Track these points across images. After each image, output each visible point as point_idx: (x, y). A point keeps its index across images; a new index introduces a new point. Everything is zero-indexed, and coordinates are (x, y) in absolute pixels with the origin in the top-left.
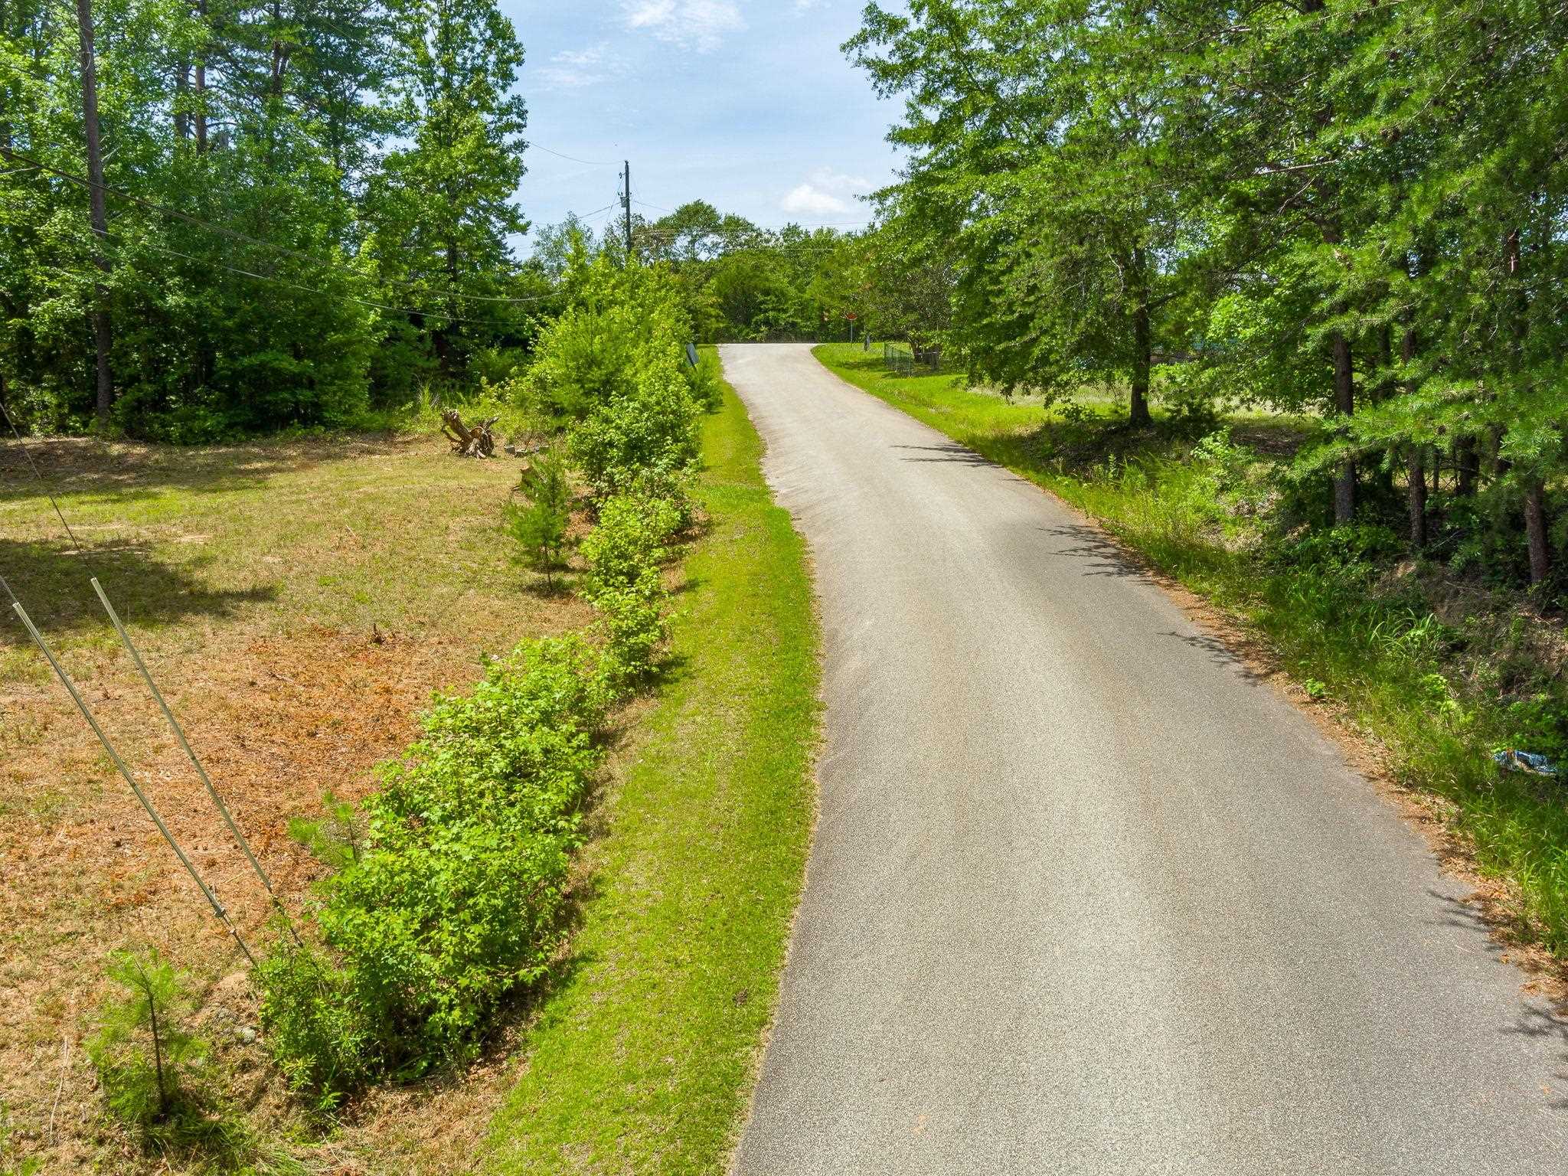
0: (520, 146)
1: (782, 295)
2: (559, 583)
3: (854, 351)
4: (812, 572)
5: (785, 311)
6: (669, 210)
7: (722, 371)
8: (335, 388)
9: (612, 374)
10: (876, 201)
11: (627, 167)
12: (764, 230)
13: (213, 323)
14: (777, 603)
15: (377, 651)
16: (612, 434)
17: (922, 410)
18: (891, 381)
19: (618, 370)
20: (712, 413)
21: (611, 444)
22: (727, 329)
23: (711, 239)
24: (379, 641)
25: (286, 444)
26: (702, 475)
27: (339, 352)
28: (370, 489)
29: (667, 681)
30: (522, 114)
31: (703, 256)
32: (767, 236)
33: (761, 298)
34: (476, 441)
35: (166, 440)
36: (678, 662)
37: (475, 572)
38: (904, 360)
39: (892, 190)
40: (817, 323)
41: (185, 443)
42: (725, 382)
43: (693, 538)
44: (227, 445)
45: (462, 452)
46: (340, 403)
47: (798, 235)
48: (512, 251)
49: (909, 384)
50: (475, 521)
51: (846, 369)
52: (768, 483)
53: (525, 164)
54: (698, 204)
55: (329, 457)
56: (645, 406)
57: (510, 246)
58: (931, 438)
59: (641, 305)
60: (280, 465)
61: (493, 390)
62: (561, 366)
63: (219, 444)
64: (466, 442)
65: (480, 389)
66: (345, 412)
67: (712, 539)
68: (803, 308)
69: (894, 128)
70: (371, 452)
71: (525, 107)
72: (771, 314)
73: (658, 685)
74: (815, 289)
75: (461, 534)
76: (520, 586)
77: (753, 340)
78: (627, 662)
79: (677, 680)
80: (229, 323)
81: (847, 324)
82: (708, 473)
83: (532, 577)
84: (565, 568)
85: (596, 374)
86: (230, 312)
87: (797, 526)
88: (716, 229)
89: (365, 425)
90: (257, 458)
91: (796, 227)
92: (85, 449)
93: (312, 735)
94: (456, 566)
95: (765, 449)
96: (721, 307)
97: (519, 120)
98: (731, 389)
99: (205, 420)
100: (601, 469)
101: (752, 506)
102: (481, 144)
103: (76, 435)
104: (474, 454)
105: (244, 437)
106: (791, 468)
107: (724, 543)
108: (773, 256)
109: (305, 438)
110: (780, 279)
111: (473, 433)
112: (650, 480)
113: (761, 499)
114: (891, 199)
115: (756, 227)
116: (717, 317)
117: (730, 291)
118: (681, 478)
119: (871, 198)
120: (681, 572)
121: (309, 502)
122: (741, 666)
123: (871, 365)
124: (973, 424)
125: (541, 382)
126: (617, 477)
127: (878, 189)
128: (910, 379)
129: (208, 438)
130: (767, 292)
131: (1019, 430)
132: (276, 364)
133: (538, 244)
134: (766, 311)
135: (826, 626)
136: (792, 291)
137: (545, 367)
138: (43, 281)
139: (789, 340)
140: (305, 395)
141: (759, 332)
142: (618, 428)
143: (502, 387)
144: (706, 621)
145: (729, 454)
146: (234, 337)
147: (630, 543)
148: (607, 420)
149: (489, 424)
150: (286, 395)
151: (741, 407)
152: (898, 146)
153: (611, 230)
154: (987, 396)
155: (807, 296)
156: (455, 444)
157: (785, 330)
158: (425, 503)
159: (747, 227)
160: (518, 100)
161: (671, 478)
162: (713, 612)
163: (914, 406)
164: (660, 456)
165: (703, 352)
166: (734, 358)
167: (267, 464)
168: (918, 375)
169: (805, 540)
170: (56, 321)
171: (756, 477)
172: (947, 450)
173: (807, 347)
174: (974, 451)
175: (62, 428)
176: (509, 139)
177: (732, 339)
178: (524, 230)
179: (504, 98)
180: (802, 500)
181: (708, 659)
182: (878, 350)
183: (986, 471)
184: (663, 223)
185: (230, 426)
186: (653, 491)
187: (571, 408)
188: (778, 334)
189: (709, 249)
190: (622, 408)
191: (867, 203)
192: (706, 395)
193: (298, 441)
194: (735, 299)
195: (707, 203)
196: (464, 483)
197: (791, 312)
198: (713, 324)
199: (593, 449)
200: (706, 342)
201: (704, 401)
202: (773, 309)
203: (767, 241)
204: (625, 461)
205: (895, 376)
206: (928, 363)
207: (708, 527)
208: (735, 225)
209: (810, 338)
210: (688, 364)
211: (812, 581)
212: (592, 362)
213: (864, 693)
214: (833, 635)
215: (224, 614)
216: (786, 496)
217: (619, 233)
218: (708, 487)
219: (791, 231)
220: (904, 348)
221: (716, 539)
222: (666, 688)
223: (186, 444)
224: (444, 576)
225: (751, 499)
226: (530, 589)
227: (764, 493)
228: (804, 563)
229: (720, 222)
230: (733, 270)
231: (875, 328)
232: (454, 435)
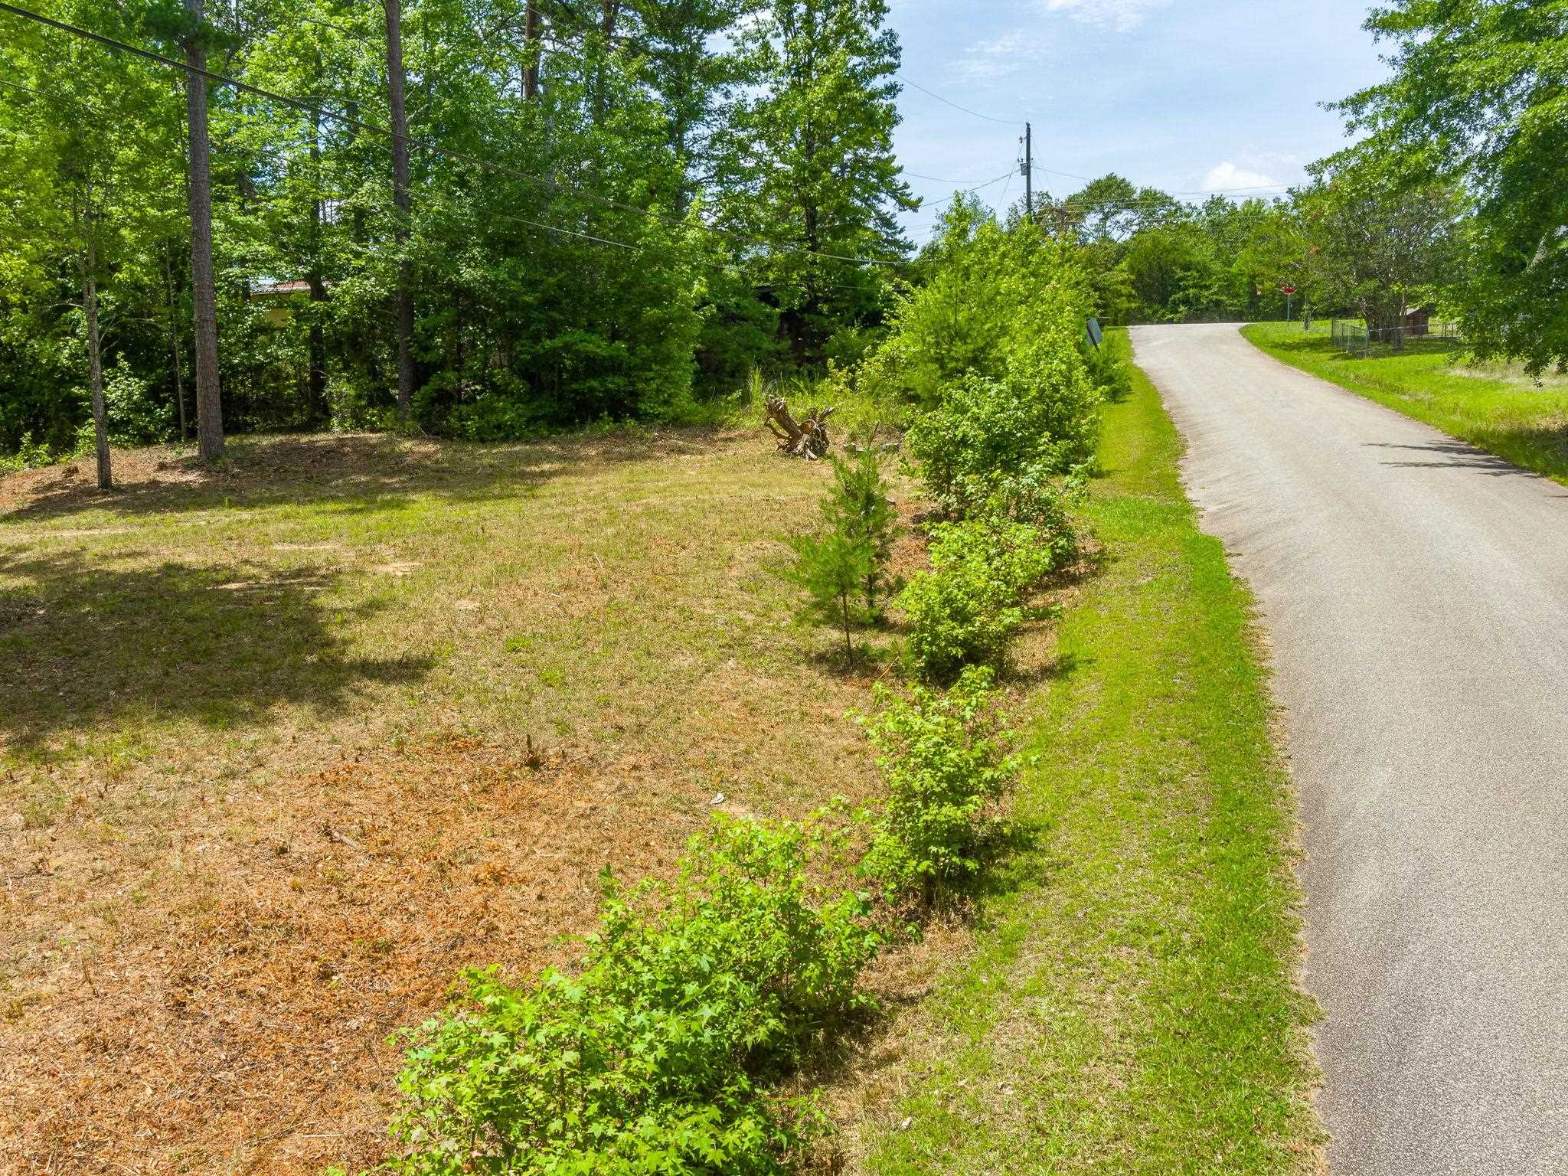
0: (892, 90)
1: (1204, 271)
2: (863, 651)
3: (1294, 330)
4: (1265, 655)
5: (1208, 288)
6: (1078, 187)
7: (1131, 354)
8: (651, 374)
9: (982, 350)
10: (1349, 110)
11: (1028, 130)
12: (1184, 204)
13: (513, 299)
14: (1206, 717)
15: (527, 784)
16: (966, 427)
17: (1393, 397)
18: (1342, 363)
19: (991, 344)
20: (1116, 402)
21: (964, 442)
22: (1140, 309)
23: (1124, 216)
24: (534, 764)
25: (588, 442)
26: (1095, 483)
27: (658, 332)
28: (654, 500)
29: (996, 888)
30: (895, 52)
31: (1115, 235)
32: (1187, 210)
33: (1180, 274)
34: (806, 437)
35: (463, 436)
36: (1021, 840)
37: (747, 629)
38: (1357, 339)
39: (1372, 93)
40: (1245, 300)
41: (483, 438)
42: (1135, 367)
43: (1075, 580)
44: (527, 443)
45: (789, 450)
46: (658, 391)
47: (1224, 209)
48: (902, 231)
49: (1366, 366)
50: (770, 548)
51: (1284, 350)
52: (1189, 495)
53: (898, 112)
54: (1111, 178)
55: (631, 457)
56: (1018, 391)
57: (900, 226)
58: (1418, 433)
59: (1032, 274)
60: (572, 467)
61: (842, 375)
62: (915, 342)
63: (518, 440)
64: (794, 437)
65: (825, 374)
66: (666, 402)
67: (1102, 583)
68: (1229, 285)
69: (1376, 13)
70: (682, 451)
71: (898, 44)
72: (1192, 291)
73: (976, 896)
74: (1243, 262)
75: (747, 566)
76: (807, 654)
77: (1171, 321)
78: (920, 850)
79: (1014, 886)
80: (528, 299)
81: (1282, 297)
82: (1107, 480)
83: (830, 636)
84: (881, 624)
85: (961, 349)
86: (531, 284)
87: (1236, 567)
88: (1131, 206)
89: (687, 418)
90: (549, 457)
91: (1220, 199)
92: (374, 446)
93: (325, 975)
94: (722, 618)
95: (1184, 447)
96: (1133, 284)
97: (892, 60)
98: (1142, 374)
99: (505, 413)
100: (949, 478)
101: (1166, 531)
102: (842, 87)
103: (373, 430)
104: (802, 454)
105: (545, 433)
106: (1222, 475)
107: (1120, 591)
108: (1194, 232)
109: (612, 434)
110: (1203, 252)
111: (803, 427)
112: (1015, 494)
113: (1179, 520)
114: (1371, 105)
115: (1175, 200)
116: (1129, 296)
117: (1144, 268)
118: (1062, 491)
119: (1342, 105)
120: (1051, 638)
121: (571, 517)
122: (1136, 865)
123: (1315, 345)
124: (1468, 414)
125: (892, 362)
126: (970, 489)
127: (1351, 92)
128: (1367, 360)
129: (505, 434)
130: (1187, 267)
131: (1543, 423)
132: (581, 347)
133: (938, 228)
134: (1186, 288)
135: (1298, 781)
136: (1216, 266)
137: (901, 344)
138: (349, 260)
139: (1212, 320)
140: (615, 382)
141: (1177, 312)
142: (976, 419)
143: (853, 371)
144: (1080, 745)
145: (1137, 453)
146: (535, 315)
147: (972, 597)
148: (962, 409)
149: (823, 417)
150: (594, 383)
151: (1153, 395)
152: (1383, 36)
153: (1015, 210)
154: (1476, 380)
155: (1234, 269)
156: (782, 441)
157: (1207, 309)
158: (714, 521)
159: (1165, 200)
160: (891, 35)
161: (1046, 493)
162: (1094, 726)
163: (1382, 391)
164: (1031, 459)
165: (1110, 333)
166: (1148, 340)
167: (556, 466)
168: (1376, 355)
169: (1249, 592)
170: (360, 301)
171: (1171, 486)
172: (1446, 450)
173: (1233, 327)
174: (1486, 452)
175: (360, 422)
176: (879, 82)
177: (1145, 320)
178: (914, 206)
179: (875, 35)
180: (1240, 524)
181: (1076, 838)
182: (1323, 328)
183: (1513, 481)
184: (1072, 200)
185: (533, 420)
186: (1019, 510)
187: (925, 395)
188: (1199, 313)
189: (1123, 227)
190: (982, 391)
191: (1338, 111)
192: (1110, 380)
193: (604, 437)
194: (1150, 276)
195: (1120, 177)
196: (775, 494)
197: (1215, 289)
198: (1123, 304)
199: (939, 449)
200: (1115, 323)
201: (1106, 388)
202: (1195, 286)
203: (1188, 216)
204: (982, 466)
205: (1347, 358)
206: (1387, 341)
207: (1099, 563)
208: (1152, 200)
209: (1237, 317)
210: (1088, 342)
211: (1267, 673)
212: (959, 335)
213: (1401, 972)
214: (1316, 801)
215: (334, 702)
216: (1216, 517)
217: (1022, 212)
218: (1104, 502)
219: (1216, 203)
220: (1357, 325)
221: (1111, 581)
222: (992, 906)
223: (483, 441)
224: (698, 635)
225: (1165, 521)
226: (821, 658)
227: (1184, 512)
228: (1250, 637)
229: (1135, 196)
230: (1149, 244)
231: (1321, 300)
232: (781, 431)
